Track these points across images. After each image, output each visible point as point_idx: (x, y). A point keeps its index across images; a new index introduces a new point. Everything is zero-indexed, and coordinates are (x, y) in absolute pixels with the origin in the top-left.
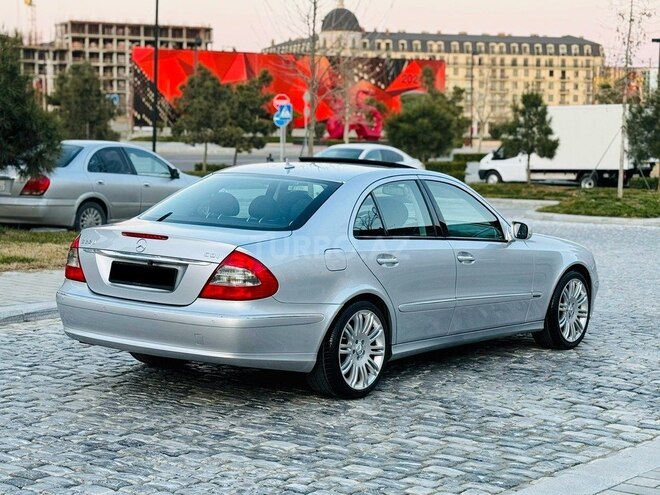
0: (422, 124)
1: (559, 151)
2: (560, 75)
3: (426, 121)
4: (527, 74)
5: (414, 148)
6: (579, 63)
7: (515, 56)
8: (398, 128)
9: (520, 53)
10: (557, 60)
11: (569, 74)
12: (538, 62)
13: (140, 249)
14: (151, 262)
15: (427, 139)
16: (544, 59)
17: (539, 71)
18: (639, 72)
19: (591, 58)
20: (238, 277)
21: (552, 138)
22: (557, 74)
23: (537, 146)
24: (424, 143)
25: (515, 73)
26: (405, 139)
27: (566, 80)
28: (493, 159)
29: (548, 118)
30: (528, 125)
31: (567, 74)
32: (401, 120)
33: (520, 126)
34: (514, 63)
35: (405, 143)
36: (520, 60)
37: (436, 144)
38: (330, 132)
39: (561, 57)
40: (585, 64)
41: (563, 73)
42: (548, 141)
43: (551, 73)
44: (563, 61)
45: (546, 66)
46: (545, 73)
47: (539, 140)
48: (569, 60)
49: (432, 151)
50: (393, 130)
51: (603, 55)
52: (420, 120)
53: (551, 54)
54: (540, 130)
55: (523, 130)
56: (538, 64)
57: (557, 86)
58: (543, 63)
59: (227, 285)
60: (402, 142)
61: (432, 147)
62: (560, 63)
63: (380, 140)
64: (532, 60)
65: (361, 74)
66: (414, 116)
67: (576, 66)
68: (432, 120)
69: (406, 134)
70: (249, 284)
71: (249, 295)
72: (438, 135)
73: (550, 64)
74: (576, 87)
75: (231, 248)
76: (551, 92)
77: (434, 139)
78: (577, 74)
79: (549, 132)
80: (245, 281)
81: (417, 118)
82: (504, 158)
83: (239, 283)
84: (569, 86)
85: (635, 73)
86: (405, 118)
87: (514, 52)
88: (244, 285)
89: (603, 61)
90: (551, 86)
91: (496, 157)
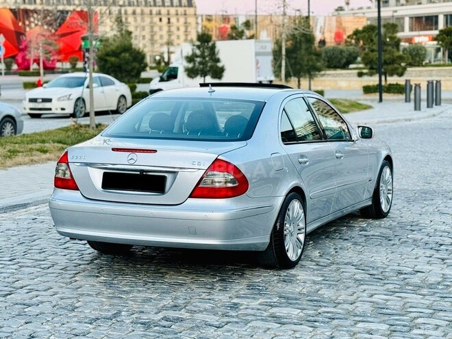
0: (124, 57)
1: (225, 74)
2: (167, 21)
3: (127, 55)
4: (143, 20)
5: (120, 75)
6: (179, 13)
7: (134, 8)
8: (106, 61)
9: (138, 6)
10: (164, 11)
11: (173, 20)
12: (151, 11)
13: (132, 162)
14: (142, 171)
15: (129, 68)
16: (155, 10)
17: (152, 18)
18: (231, 18)
19: (187, 9)
20: (220, 179)
21: (220, 65)
22: (165, 20)
23: (209, 71)
24: (127, 71)
25: (135, 20)
26: (113, 68)
27: (171, 24)
28: (160, 81)
29: (216, 50)
30: (203, 56)
31: (172, 20)
32: (107, 55)
33: (197, 57)
34: (134, 13)
35: (112, 71)
36: (138, 10)
37: (135, 71)
38: (19, 65)
39: (167, 8)
40: (183, 13)
41: (169, 19)
42: (217, 67)
43: (161, 20)
44: (168, 11)
45: (157, 14)
46: (156, 19)
47: (211, 67)
48: (173, 10)
49: (133, 76)
50: (102, 63)
51: (195, 7)
52: (123, 54)
53: (159, 6)
54: (211, 59)
55: (198, 60)
56: (151, 14)
57: (165, 29)
58: (154, 12)
59: (211, 186)
60: (110, 70)
61: (133, 74)
62: (166, 12)
63: (56, 70)
64: (147, 10)
65: (36, 22)
66: (118, 51)
67: (177, 14)
68: (131, 54)
69: (113, 65)
70: (230, 185)
71: (230, 194)
72: (136, 65)
73: (159, 13)
74: (178, 29)
75: (215, 157)
76: (161, 33)
77: (134, 68)
78: (178, 20)
79: (218, 60)
80: (226, 183)
81: (120, 53)
82: (167, 80)
83: (222, 185)
84: (173, 29)
85: (229, 19)
86: (110, 53)
87: (134, 5)
88: (224, 186)
89: (195, 11)
90: (161, 28)
91: (162, 80)
